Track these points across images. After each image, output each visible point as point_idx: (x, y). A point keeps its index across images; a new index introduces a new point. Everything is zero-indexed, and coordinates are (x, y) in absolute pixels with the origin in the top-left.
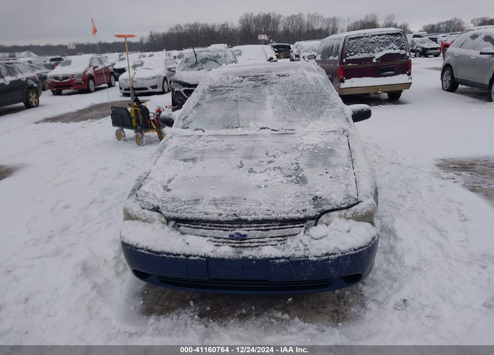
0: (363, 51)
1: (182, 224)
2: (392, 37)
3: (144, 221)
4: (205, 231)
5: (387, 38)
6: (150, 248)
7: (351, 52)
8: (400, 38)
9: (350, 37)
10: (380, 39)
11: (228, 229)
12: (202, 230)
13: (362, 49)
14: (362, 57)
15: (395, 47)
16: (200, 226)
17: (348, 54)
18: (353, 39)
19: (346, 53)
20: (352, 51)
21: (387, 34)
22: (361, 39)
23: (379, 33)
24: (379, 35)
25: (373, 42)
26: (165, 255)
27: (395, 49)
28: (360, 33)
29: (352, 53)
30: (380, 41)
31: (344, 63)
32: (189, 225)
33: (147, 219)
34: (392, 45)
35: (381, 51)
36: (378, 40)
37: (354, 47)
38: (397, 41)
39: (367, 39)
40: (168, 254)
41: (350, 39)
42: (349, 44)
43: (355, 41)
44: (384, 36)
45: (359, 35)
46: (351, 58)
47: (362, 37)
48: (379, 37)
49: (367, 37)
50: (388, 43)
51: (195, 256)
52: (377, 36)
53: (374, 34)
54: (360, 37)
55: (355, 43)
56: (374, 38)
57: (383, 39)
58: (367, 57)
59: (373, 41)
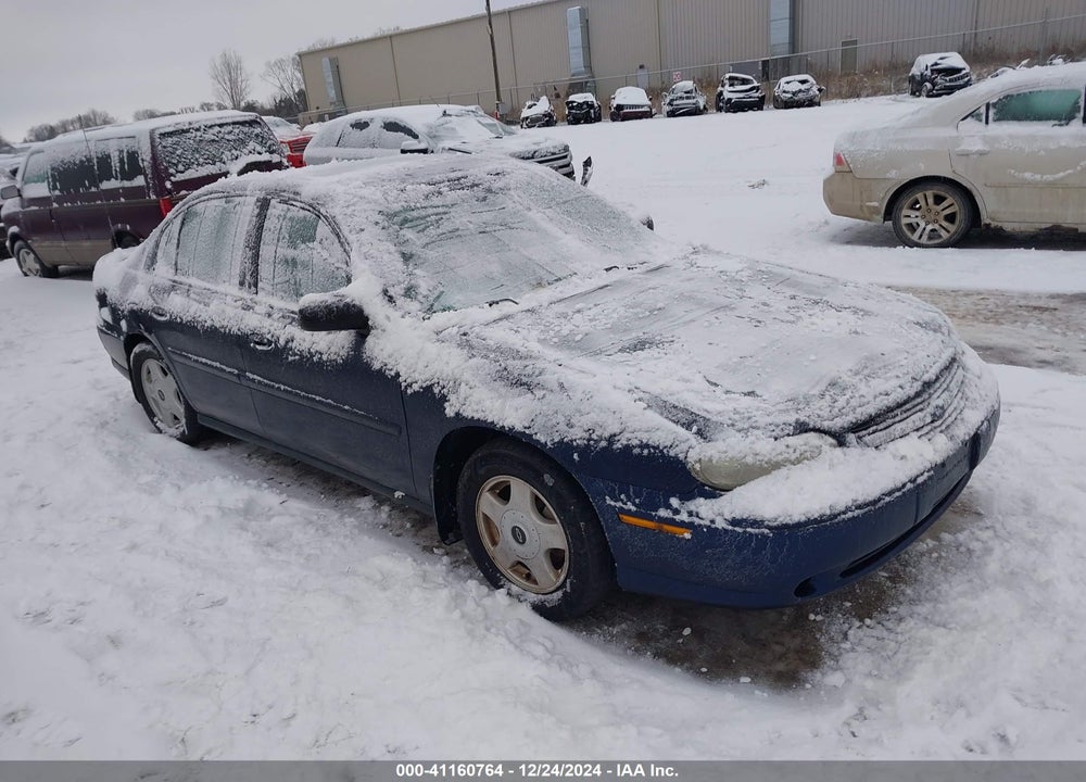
0: (201, 160)
1: (864, 432)
2: (246, 129)
3: (798, 461)
4: (903, 425)
5: (237, 131)
6: (861, 500)
7: (176, 165)
8: (259, 130)
9: (162, 131)
10: (225, 133)
11: (921, 406)
12: (898, 427)
13: (197, 156)
14: (205, 174)
15: (258, 148)
16: (889, 422)
17: (172, 171)
18: (170, 134)
19: (166, 168)
20: (179, 162)
21: (234, 123)
22: (188, 135)
23: (218, 122)
24: (221, 126)
25: (213, 141)
26: (887, 499)
27: (260, 153)
28: (178, 121)
29: (181, 167)
30: (227, 137)
31: (170, 192)
32: (875, 427)
33: (801, 454)
34: (252, 145)
35: (237, 158)
36: (221, 135)
37: (178, 152)
38: (257, 135)
39: (199, 134)
40: (890, 493)
41: (163, 135)
42: (164, 147)
43: (175, 139)
44: (230, 128)
45: (180, 127)
46: (180, 177)
47: (187, 131)
48: (223, 130)
49: (198, 130)
50: (242, 142)
51: (922, 474)
52: (217, 129)
53: (209, 124)
54: (184, 131)
55: (177, 143)
56: (211, 131)
57: (230, 133)
58: (214, 172)
59: (213, 137)
